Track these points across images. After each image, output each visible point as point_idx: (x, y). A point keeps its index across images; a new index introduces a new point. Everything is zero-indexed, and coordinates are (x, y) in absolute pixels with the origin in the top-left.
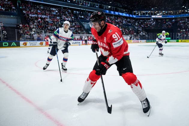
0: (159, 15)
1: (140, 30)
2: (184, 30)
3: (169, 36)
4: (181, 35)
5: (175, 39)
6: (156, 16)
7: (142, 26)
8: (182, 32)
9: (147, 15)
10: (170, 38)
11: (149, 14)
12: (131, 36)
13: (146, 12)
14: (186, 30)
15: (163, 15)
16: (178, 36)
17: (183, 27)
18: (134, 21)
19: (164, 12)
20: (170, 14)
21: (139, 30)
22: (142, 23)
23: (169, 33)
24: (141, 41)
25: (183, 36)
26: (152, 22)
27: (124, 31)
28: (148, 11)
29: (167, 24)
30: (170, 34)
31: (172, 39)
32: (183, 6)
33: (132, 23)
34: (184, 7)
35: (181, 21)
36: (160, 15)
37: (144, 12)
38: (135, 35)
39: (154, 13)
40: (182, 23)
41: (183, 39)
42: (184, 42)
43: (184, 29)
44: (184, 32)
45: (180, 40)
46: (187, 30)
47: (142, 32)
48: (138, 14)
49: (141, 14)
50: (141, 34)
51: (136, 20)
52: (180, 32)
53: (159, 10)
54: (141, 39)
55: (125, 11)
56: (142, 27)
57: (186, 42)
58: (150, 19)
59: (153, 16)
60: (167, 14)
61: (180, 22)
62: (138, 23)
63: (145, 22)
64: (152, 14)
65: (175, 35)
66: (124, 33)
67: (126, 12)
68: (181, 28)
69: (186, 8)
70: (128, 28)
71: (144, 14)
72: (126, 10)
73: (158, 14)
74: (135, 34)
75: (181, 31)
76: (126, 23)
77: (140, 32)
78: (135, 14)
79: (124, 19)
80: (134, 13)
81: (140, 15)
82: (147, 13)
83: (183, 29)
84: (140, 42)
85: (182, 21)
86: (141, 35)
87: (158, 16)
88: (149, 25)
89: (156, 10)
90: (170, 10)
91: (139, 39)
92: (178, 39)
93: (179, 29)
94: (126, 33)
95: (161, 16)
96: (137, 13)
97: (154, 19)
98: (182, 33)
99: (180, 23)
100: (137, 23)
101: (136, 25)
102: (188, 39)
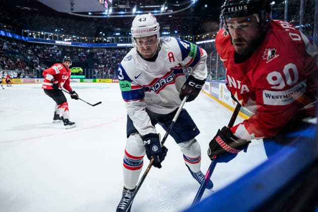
0: (67, 41)
1: (36, 63)
2: (103, 66)
3: (83, 74)
4: (99, 73)
5: (91, 78)
6: (63, 43)
7: (40, 56)
8: (100, 68)
9: (48, 39)
10: (84, 77)
11: (51, 37)
12: (19, 72)
13: (45, 33)
14: (105, 66)
15: (73, 41)
16: (95, 73)
17: (102, 62)
18: (24, 46)
19: (74, 37)
20: (83, 41)
21: (33, 63)
22: (39, 51)
23: (82, 68)
24: (38, 81)
25: (102, 74)
26: (56, 51)
27: (5, 63)
28: (49, 33)
29: (79, 55)
30: (84, 71)
31: (87, 77)
32: (101, 33)
33: (20, 49)
34: (102, 34)
35: (99, 52)
36: (69, 41)
37: (42, 33)
38: (27, 70)
39: (59, 36)
40: (100, 55)
41: (101, 78)
42: (103, 82)
43: (103, 64)
44: (102, 68)
45: (97, 80)
46: (107, 65)
47: (39, 66)
48: (32, 36)
49: (37, 36)
50: (38, 69)
51: (29, 45)
52: (97, 68)
53: (68, 33)
54: (38, 77)
55: (7, 28)
56: (40, 58)
57: (105, 82)
58: (53, 46)
59: (58, 42)
60: (79, 40)
61: (98, 54)
62: (33, 50)
63: (45, 50)
64: (56, 38)
65: (91, 72)
66: (6, 66)
67: (10, 29)
68: (99, 63)
69: (104, 35)
70: (13, 57)
71: (42, 36)
72: (9, 26)
73: (66, 40)
74: (27, 68)
75: (99, 66)
76: (10, 49)
77: (37, 66)
78: (26, 35)
79: (4, 42)
80: (24, 33)
81: (35, 37)
82: (47, 36)
83: (101, 64)
84: (36, 82)
85: (100, 53)
86: (37, 71)
87: (66, 43)
88: (51, 55)
89: (62, 33)
90: (84, 36)
91: (36, 76)
92: (95, 78)
93: (96, 64)
94: (9, 66)
95: (70, 43)
96: (30, 34)
97: (59, 46)
98: (100, 70)
99: (97, 56)
100: (29, 51)
101: (30, 53)
102: (108, 78)
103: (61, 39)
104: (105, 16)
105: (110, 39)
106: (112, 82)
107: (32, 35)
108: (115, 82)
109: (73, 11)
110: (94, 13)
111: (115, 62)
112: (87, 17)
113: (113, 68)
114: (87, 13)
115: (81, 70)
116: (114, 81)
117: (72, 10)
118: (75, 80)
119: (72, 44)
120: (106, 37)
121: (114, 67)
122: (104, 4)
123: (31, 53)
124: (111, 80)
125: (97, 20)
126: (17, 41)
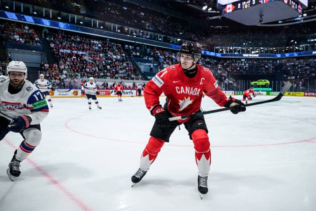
0: (254, 54)
1: (225, 76)
2: (294, 78)
3: (270, 87)
5: (279, 91)
6: (250, 55)
7: (228, 69)
9: (236, 53)
10: (271, 89)
11: (239, 51)
13: (234, 48)
14: (296, 77)
15: (261, 53)
17: (292, 73)
18: (215, 61)
19: (261, 48)
20: (272, 52)
21: (222, 76)
22: (227, 66)
26: (243, 64)
28: (237, 48)
29: (266, 67)
30: (271, 83)
31: (274, 90)
32: (292, 41)
33: (212, 65)
34: (294, 42)
35: (289, 62)
36: (256, 53)
37: (231, 48)
39: (247, 50)
40: (290, 66)
41: (291, 91)
42: (293, 95)
43: (294, 75)
45: (286, 93)
46: (298, 77)
47: (227, 79)
48: (222, 52)
49: (227, 51)
50: (226, 82)
51: (219, 59)
52: (287, 80)
53: (256, 45)
54: (226, 90)
56: (228, 72)
57: (295, 95)
58: (240, 59)
59: (245, 55)
60: (267, 52)
61: (288, 64)
62: (222, 64)
63: (233, 64)
64: (243, 52)
65: (279, 84)
68: (288, 74)
69: (296, 43)
71: (231, 51)
72: (205, 45)
73: (253, 52)
75: (289, 78)
76: (204, 64)
77: (225, 79)
78: (217, 51)
80: (216, 49)
81: (224, 53)
82: (235, 51)
83: (291, 76)
85: (291, 64)
86: (225, 84)
87: (253, 55)
88: (238, 68)
89: (250, 45)
90: (272, 46)
91: (224, 89)
93: (285, 76)
95: (258, 55)
96: (221, 50)
97: (247, 59)
99: (287, 67)
100: (220, 65)
101: (219, 67)
102: (299, 91)
103: (248, 52)
104: (298, 22)
105: (303, 47)
106: (305, 95)
107: (222, 50)
108: (308, 96)
109: (263, 23)
110: (284, 21)
111: (308, 72)
112: (277, 26)
113: (306, 80)
114: (277, 22)
115: (268, 82)
116: (306, 94)
117: (261, 21)
118: (261, 93)
119: (259, 56)
120: (298, 45)
121: (308, 78)
122: (297, 10)
123: (221, 67)
124: (303, 93)
125: (287, 27)
126: (210, 57)
